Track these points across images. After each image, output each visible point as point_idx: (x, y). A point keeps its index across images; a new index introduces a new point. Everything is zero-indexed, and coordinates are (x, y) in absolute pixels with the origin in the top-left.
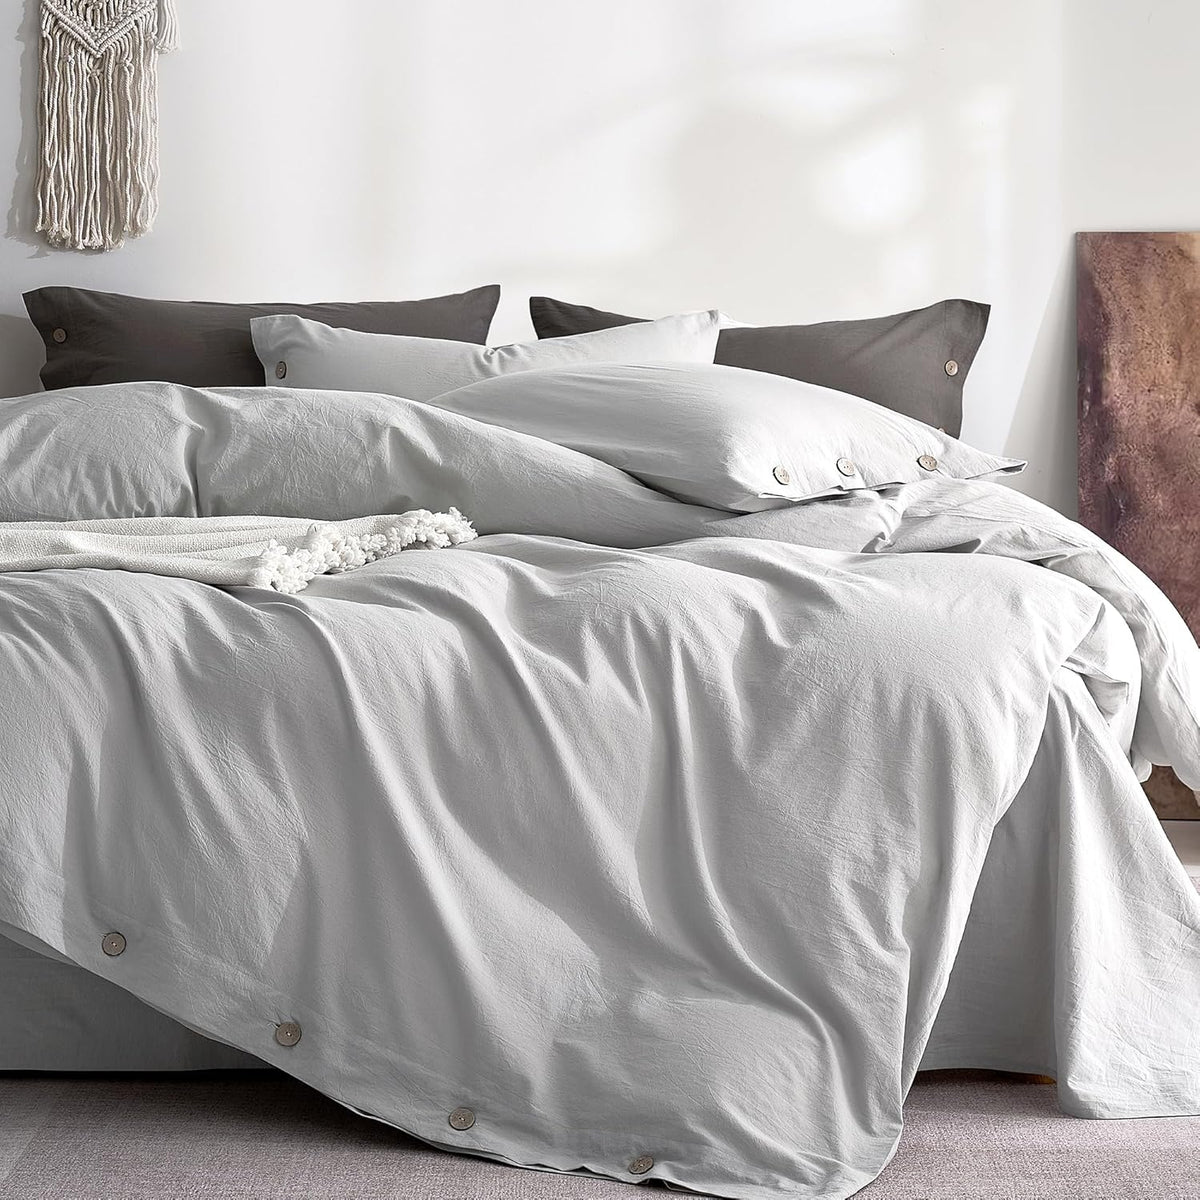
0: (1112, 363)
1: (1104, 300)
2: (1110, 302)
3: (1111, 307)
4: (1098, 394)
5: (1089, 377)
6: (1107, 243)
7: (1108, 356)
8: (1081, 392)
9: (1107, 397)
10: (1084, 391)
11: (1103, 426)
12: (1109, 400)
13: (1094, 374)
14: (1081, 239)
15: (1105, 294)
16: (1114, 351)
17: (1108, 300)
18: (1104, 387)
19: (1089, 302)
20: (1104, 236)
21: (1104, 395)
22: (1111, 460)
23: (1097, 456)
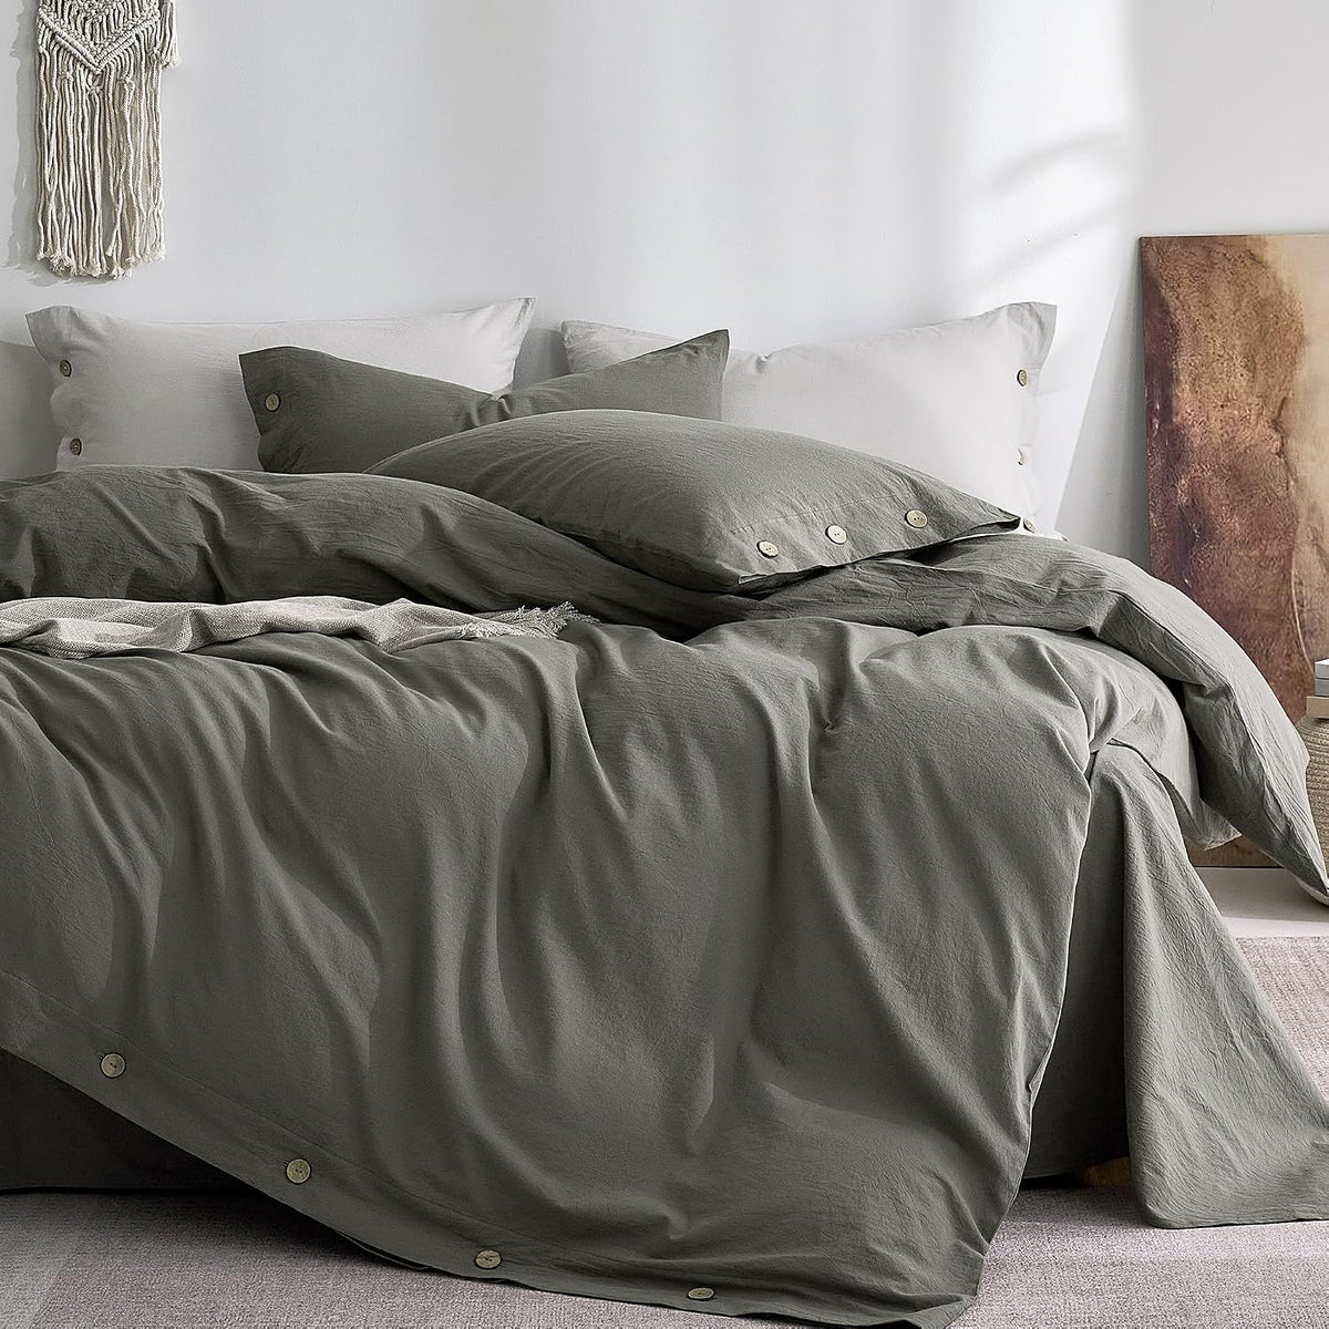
0: (1182, 378)
1: (1172, 310)
2: (1178, 312)
3: (1180, 316)
4: (1167, 411)
5: (1158, 392)
6: (1173, 248)
7: (1177, 370)
8: (1150, 408)
9: (1177, 414)
10: (1152, 407)
11: (1174, 445)
12: (1179, 416)
13: (1163, 390)
14: (1144, 244)
15: (1173, 303)
16: (1184, 362)
17: (1176, 310)
18: (1174, 404)
19: (1156, 312)
20: (1171, 240)
21: (1174, 413)
22: (1183, 482)
23: (1169, 479)
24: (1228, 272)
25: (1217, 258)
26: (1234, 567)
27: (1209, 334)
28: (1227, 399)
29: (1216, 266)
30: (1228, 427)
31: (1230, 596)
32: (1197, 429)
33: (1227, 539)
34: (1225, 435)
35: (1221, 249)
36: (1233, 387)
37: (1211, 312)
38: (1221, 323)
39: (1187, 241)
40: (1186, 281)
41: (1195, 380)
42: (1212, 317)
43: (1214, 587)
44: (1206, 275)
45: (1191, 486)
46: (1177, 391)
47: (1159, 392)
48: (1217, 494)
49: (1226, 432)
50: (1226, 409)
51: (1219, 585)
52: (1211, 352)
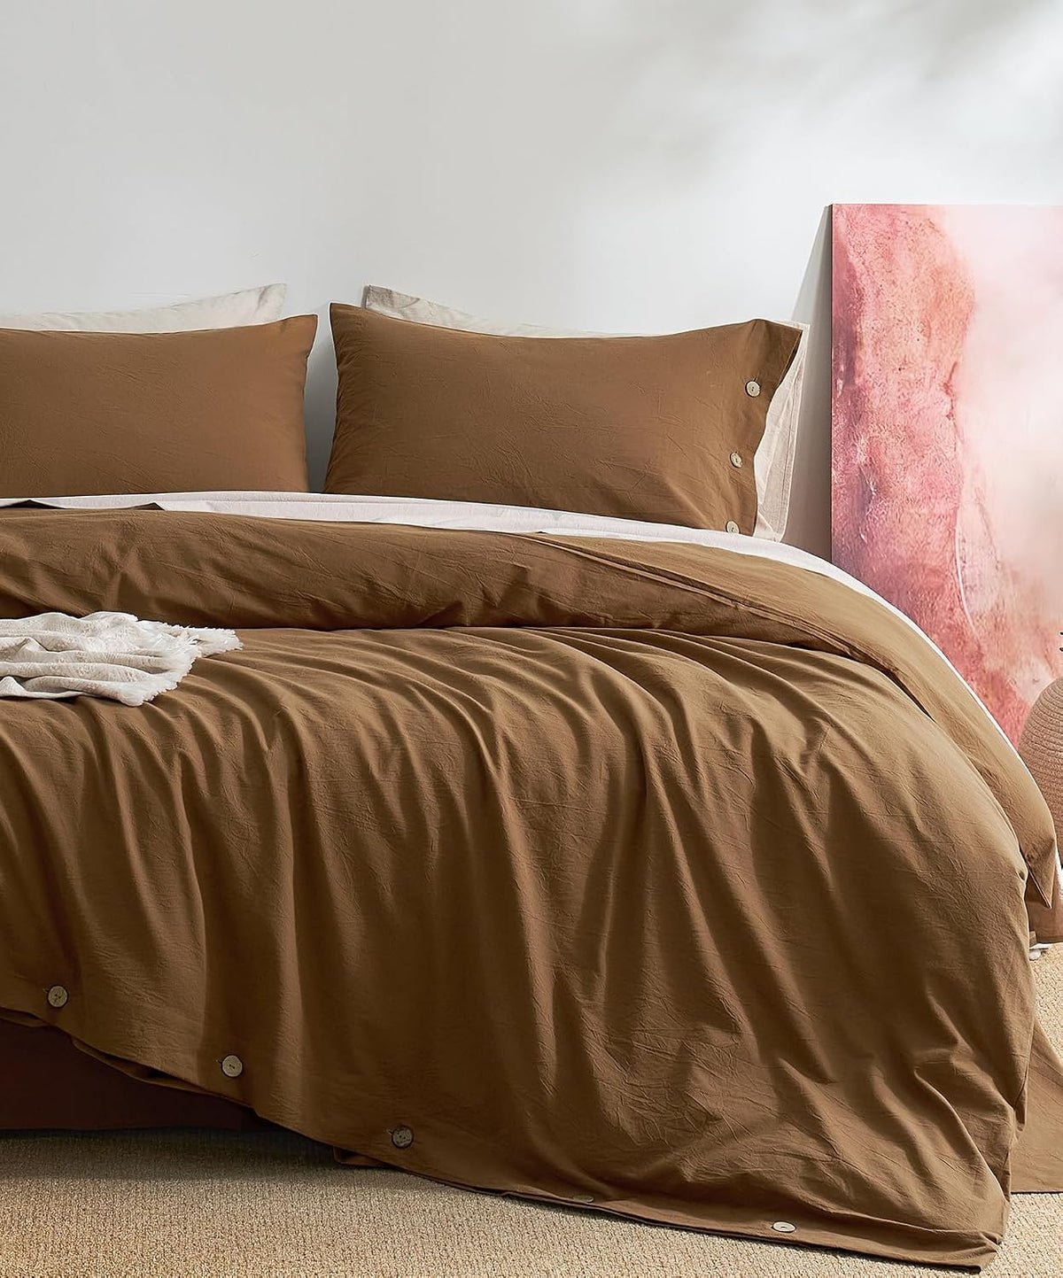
24: (910, 240)
25: (900, 226)
26: (905, 524)
27: (891, 301)
28: (905, 363)
29: (899, 234)
30: (903, 390)
31: (902, 552)
32: (877, 391)
33: (900, 497)
34: (902, 397)
35: (903, 217)
36: (910, 350)
37: (893, 278)
38: (902, 289)
39: (873, 208)
40: (872, 248)
41: (876, 343)
42: (894, 283)
43: (887, 543)
44: (890, 242)
45: (870, 445)
46: (860, 353)
47: (844, 354)
48: (894, 454)
49: (903, 394)
50: (902, 371)
51: (892, 541)
52: (892, 317)
